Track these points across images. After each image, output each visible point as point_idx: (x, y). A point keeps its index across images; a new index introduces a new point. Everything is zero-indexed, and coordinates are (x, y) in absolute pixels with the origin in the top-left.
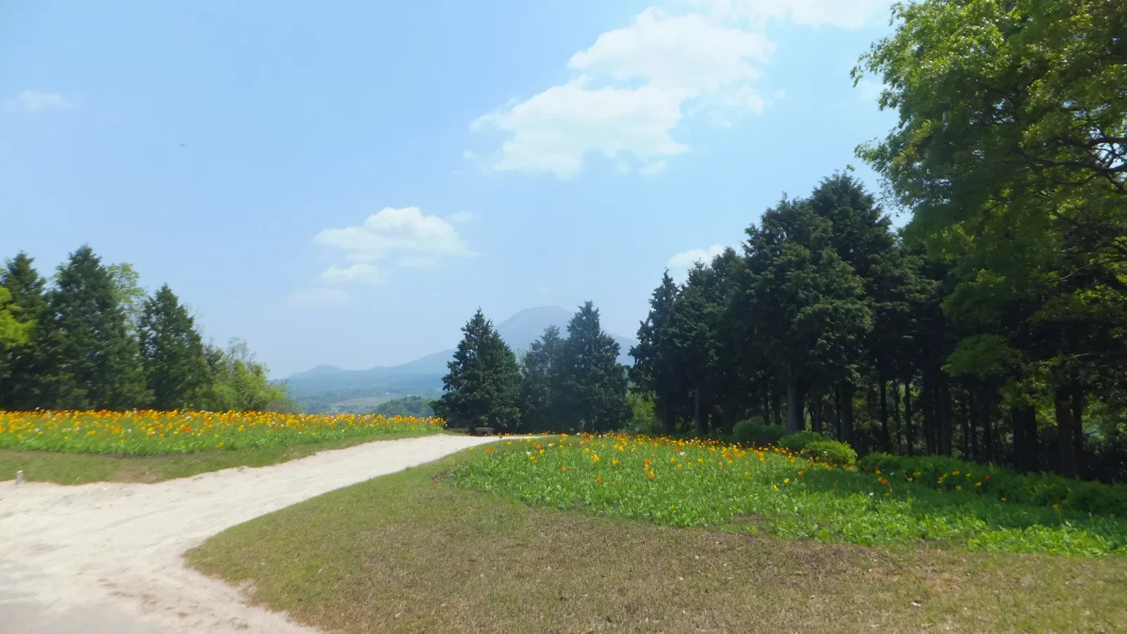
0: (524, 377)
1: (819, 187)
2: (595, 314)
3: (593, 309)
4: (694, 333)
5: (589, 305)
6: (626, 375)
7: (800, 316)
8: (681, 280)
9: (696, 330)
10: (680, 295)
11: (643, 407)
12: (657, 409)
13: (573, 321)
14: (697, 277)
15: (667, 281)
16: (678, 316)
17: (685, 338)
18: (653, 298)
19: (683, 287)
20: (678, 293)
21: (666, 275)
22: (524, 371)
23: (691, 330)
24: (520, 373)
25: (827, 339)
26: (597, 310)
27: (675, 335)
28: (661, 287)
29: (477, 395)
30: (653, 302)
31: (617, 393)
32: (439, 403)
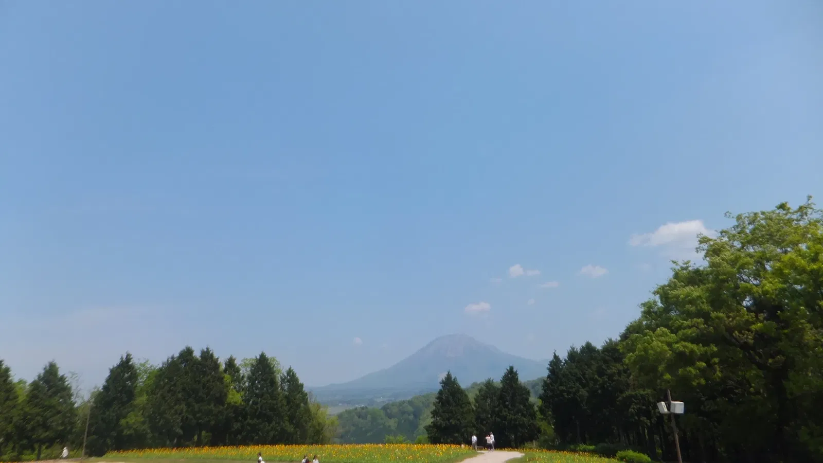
0: (475, 408)
1: (628, 326)
2: (516, 374)
3: (514, 370)
4: (574, 390)
5: (512, 368)
6: (536, 408)
7: (621, 398)
8: (563, 356)
9: (574, 388)
10: (564, 365)
11: (548, 428)
12: (556, 430)
13: (503, 377)
14: (572, 355)
15: (556, 357)
16: (564, 379)
17: (569, 393)
18: (549, 367)
19: (565, 360)
20: (562, 364)
21: (554, 353)
22: (475, 406)
23: (572, 388)
24: (473, 406)
25: (633, 408)
26: (517, 371)
27: (563, 391)
28: (553, 361)
29: (453, 422)
30: (549, 369)
31: (532, 419)
32: (430, 426)
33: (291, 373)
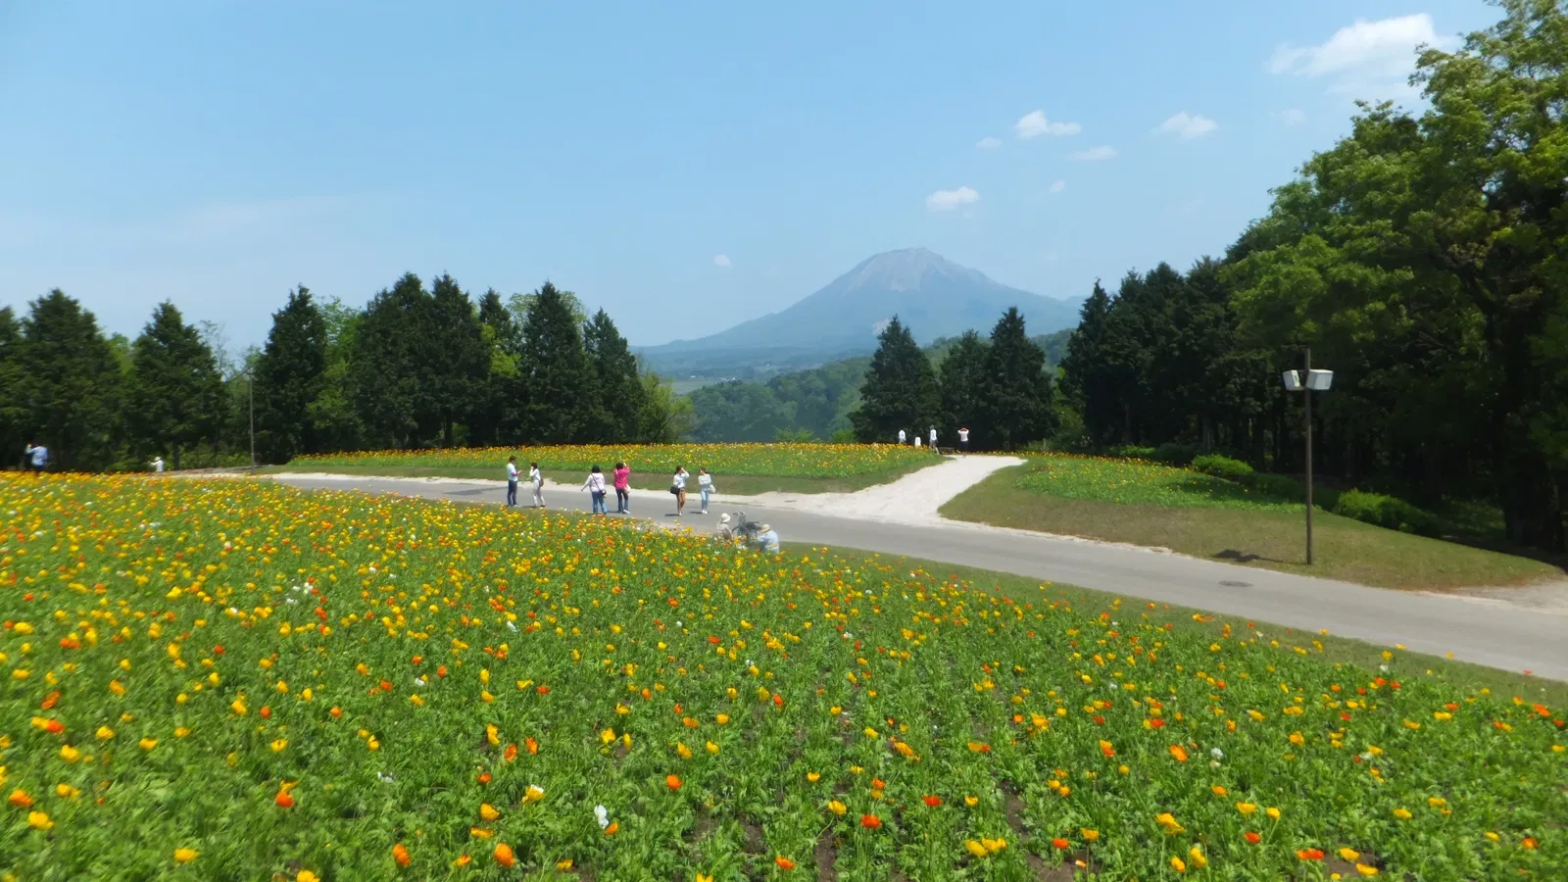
0: (940, 384)
1: (1245, 233)
2: (1020, 322)
3: (1019, 315)
4: (1127, 351)
5: (1013, 311)
6: (1053, 384)
7: (1214, 366)
8: (1113, 288)
9: (1128, 347)
10: (1112, 306)
11: (1070, 417)
12: (1086, 420)
13: (997, 327)
14: (1131, 287)
15: (1099, 291)
16: (1110, 333)
17: (1116, 357)
18: (1083, 308)
19: (1115, 297)
20: (1109, 303)
21: (1097, 284)
22: (941, 378)
23: (1122, 347)
24: (937, 380)
25: (1234, 383)
26: (1022, 317)
27: (1106, 353)
28: (1092, 298)
30: (1083, 313)
31: (1044, 402)
32: (858, 413)
33: (601, 318)
